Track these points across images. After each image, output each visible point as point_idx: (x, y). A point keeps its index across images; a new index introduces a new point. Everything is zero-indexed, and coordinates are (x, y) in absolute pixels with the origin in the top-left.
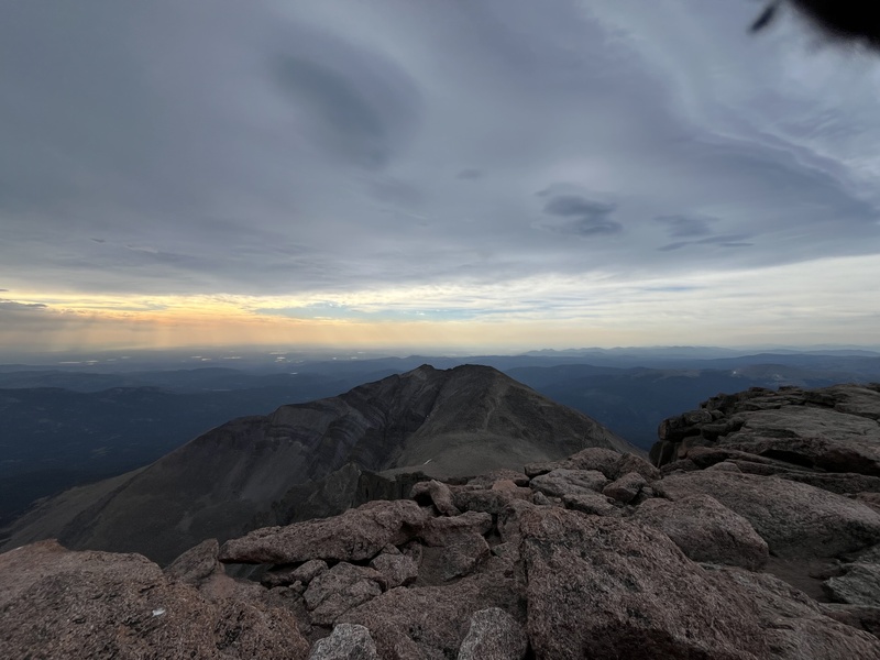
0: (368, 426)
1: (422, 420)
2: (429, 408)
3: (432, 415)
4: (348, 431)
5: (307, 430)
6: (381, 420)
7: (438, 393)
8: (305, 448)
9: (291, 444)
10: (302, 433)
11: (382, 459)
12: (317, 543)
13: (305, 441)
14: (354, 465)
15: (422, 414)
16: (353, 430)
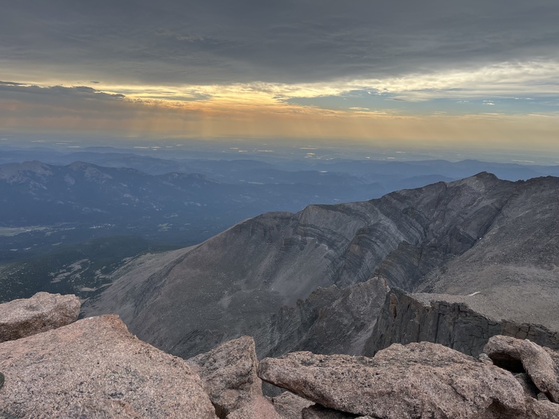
0: (402, 239)
1: (473, 243)
2: (485, 229)
3: (487, 237)
4: (379, 243)
5: (334, 233)
6: (418, 235)
7: (499, 210)
8: (331, 252)
9: (317, 245)
10: (329, 236)
11: (416, 279)
12: (372, 396)
13: (331, 245)
14: (383, 280)
15: (473, 235)
16: (383, 242)
